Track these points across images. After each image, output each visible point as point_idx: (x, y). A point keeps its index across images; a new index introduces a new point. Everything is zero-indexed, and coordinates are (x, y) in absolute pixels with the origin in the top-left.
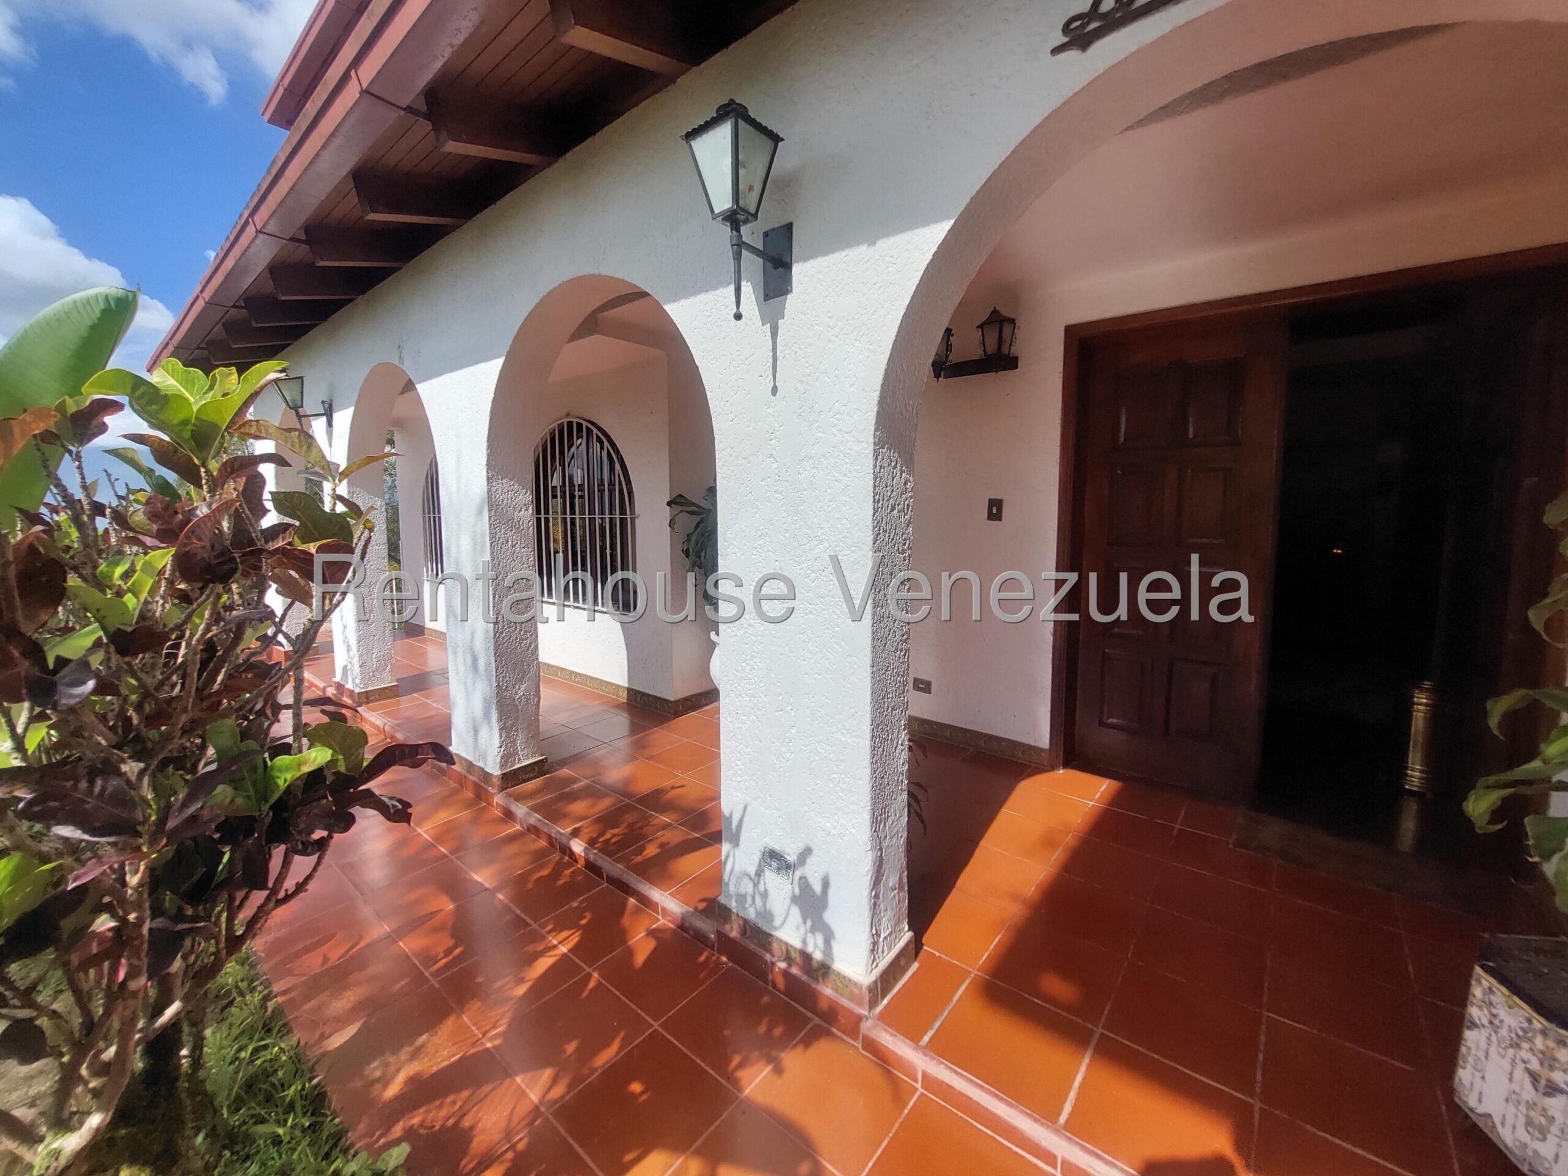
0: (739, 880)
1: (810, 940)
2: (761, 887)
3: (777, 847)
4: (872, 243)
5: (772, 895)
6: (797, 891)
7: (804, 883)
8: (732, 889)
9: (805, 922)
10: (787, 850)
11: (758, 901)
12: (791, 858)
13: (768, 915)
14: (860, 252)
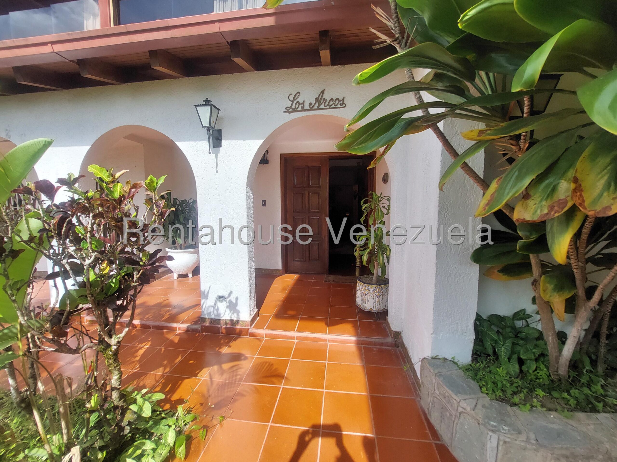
0: (208, 308)
1: (233, 316)
2: (216, 308)
3: (221, 295)
4: (244, 140)
5: (220, 309)
6: (228, 304)
7: (230, 302)
8: (205, 312)
9: (231, 312)
10: (225, 294)
11: (215, 312)
12: (226, 296)
13: (219, 315)
14: (241, 141)
